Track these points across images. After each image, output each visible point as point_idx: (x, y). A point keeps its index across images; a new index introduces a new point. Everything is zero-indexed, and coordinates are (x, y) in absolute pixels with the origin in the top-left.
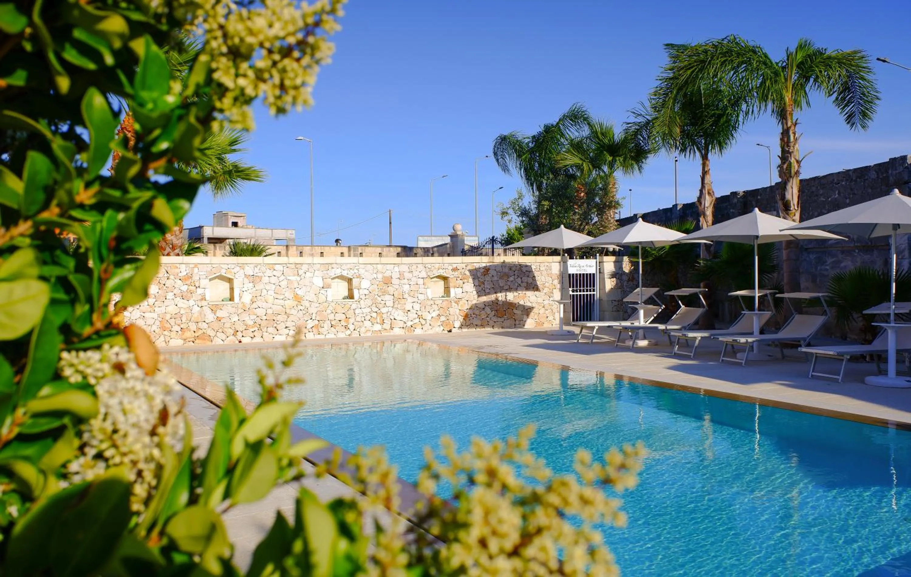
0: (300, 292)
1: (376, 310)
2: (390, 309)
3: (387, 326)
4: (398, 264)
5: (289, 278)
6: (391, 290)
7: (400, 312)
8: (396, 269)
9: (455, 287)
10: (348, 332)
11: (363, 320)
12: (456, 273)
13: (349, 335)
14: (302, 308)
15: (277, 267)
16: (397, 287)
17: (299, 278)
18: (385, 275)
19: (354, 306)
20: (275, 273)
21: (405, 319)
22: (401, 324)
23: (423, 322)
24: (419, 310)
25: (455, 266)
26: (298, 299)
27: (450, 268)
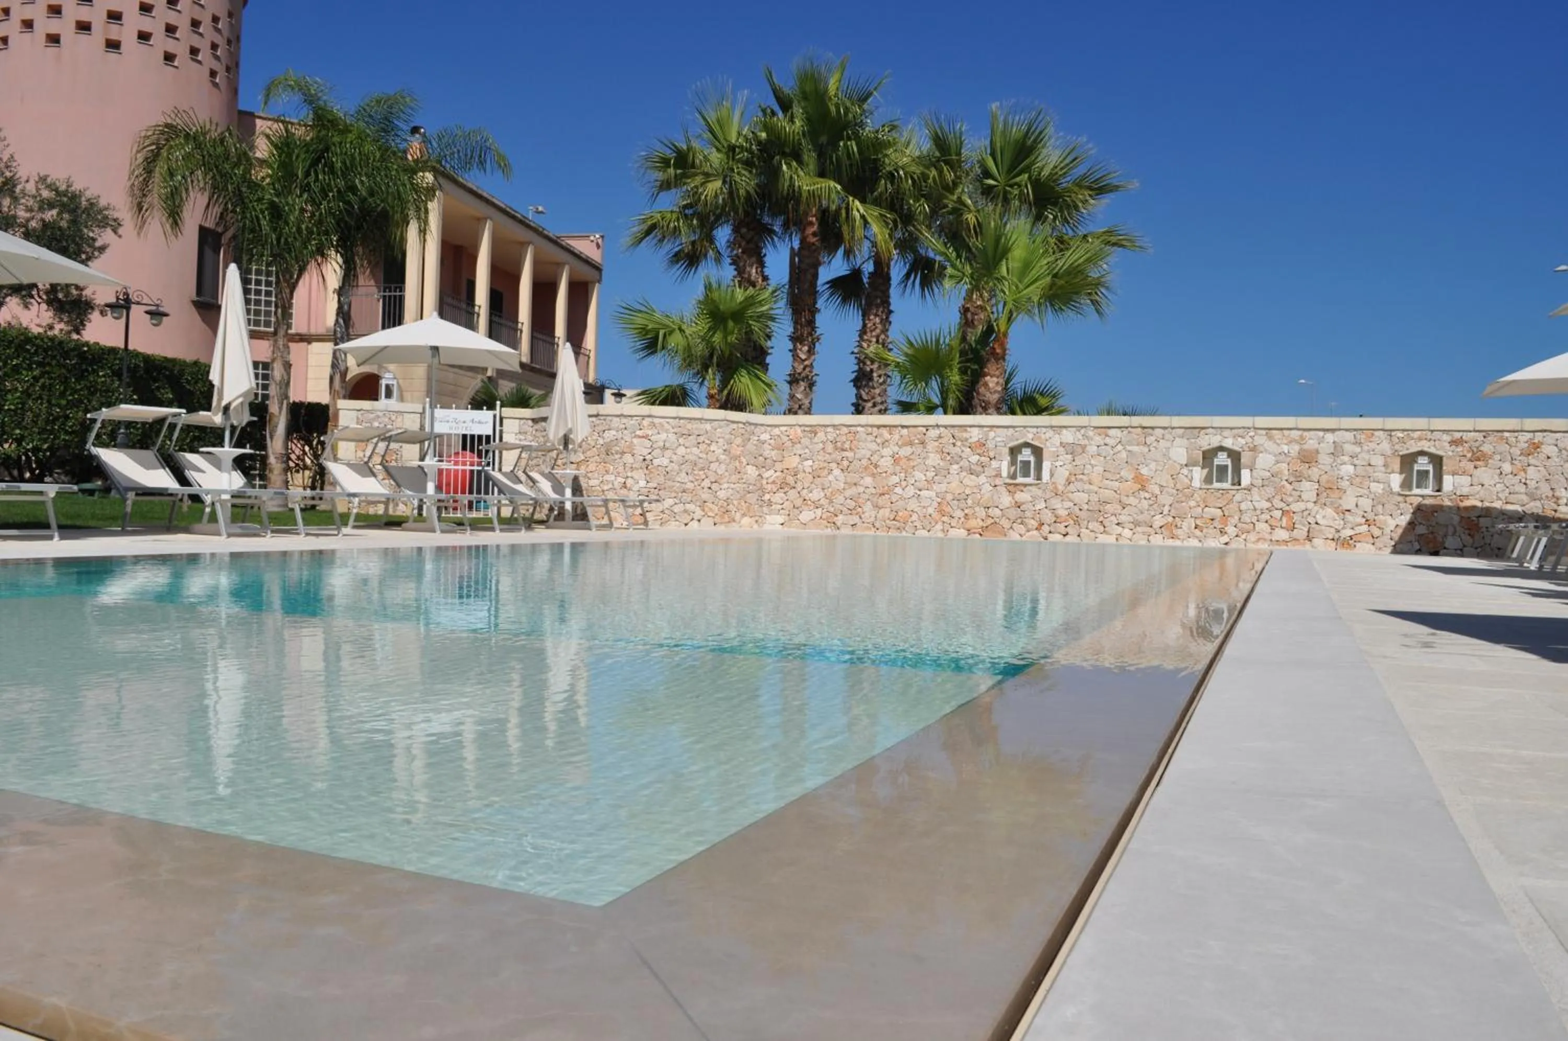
0: (1144, 471)
1: (1282, 505)
2: (1310, 505)
3: (1301, 532)
4: (1333, 430)
5: (1129, 448)
6: (1315, 472)
7: (1329, 511)
8: (1330, 437)
9: (1454, 474)
10: (1225, 539)
11: (1254, 519)
12: (1460, 449)
13: (1226, 544)
14: (1147, 496)
15: (1112, 432)
16: (1328, 468)
17: (1146, 449)
18: (1305, 447)
19: (1238, 497)
20: (1108, 440)
21: (1339, 523)
22: (1330, 533)
23: (1376, 532)
24: (1369, 510)
25: (1457, 435)
26: (1142, 483)
27: (1447, 438)
